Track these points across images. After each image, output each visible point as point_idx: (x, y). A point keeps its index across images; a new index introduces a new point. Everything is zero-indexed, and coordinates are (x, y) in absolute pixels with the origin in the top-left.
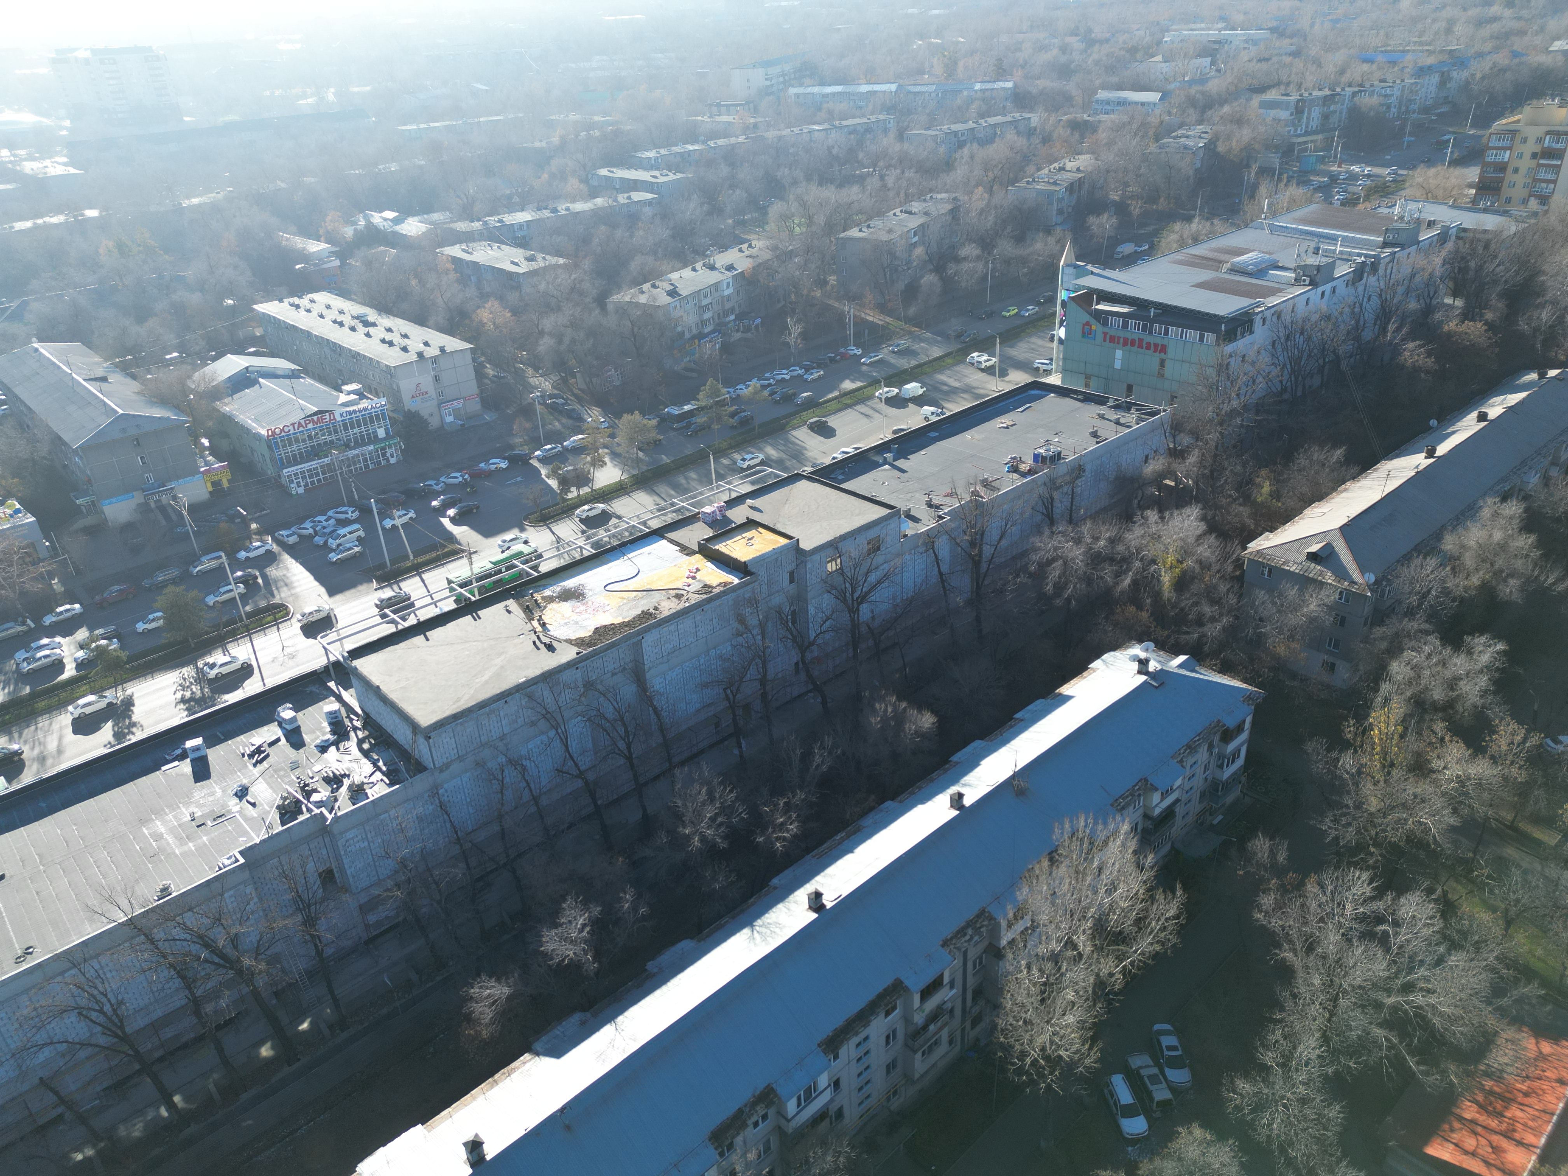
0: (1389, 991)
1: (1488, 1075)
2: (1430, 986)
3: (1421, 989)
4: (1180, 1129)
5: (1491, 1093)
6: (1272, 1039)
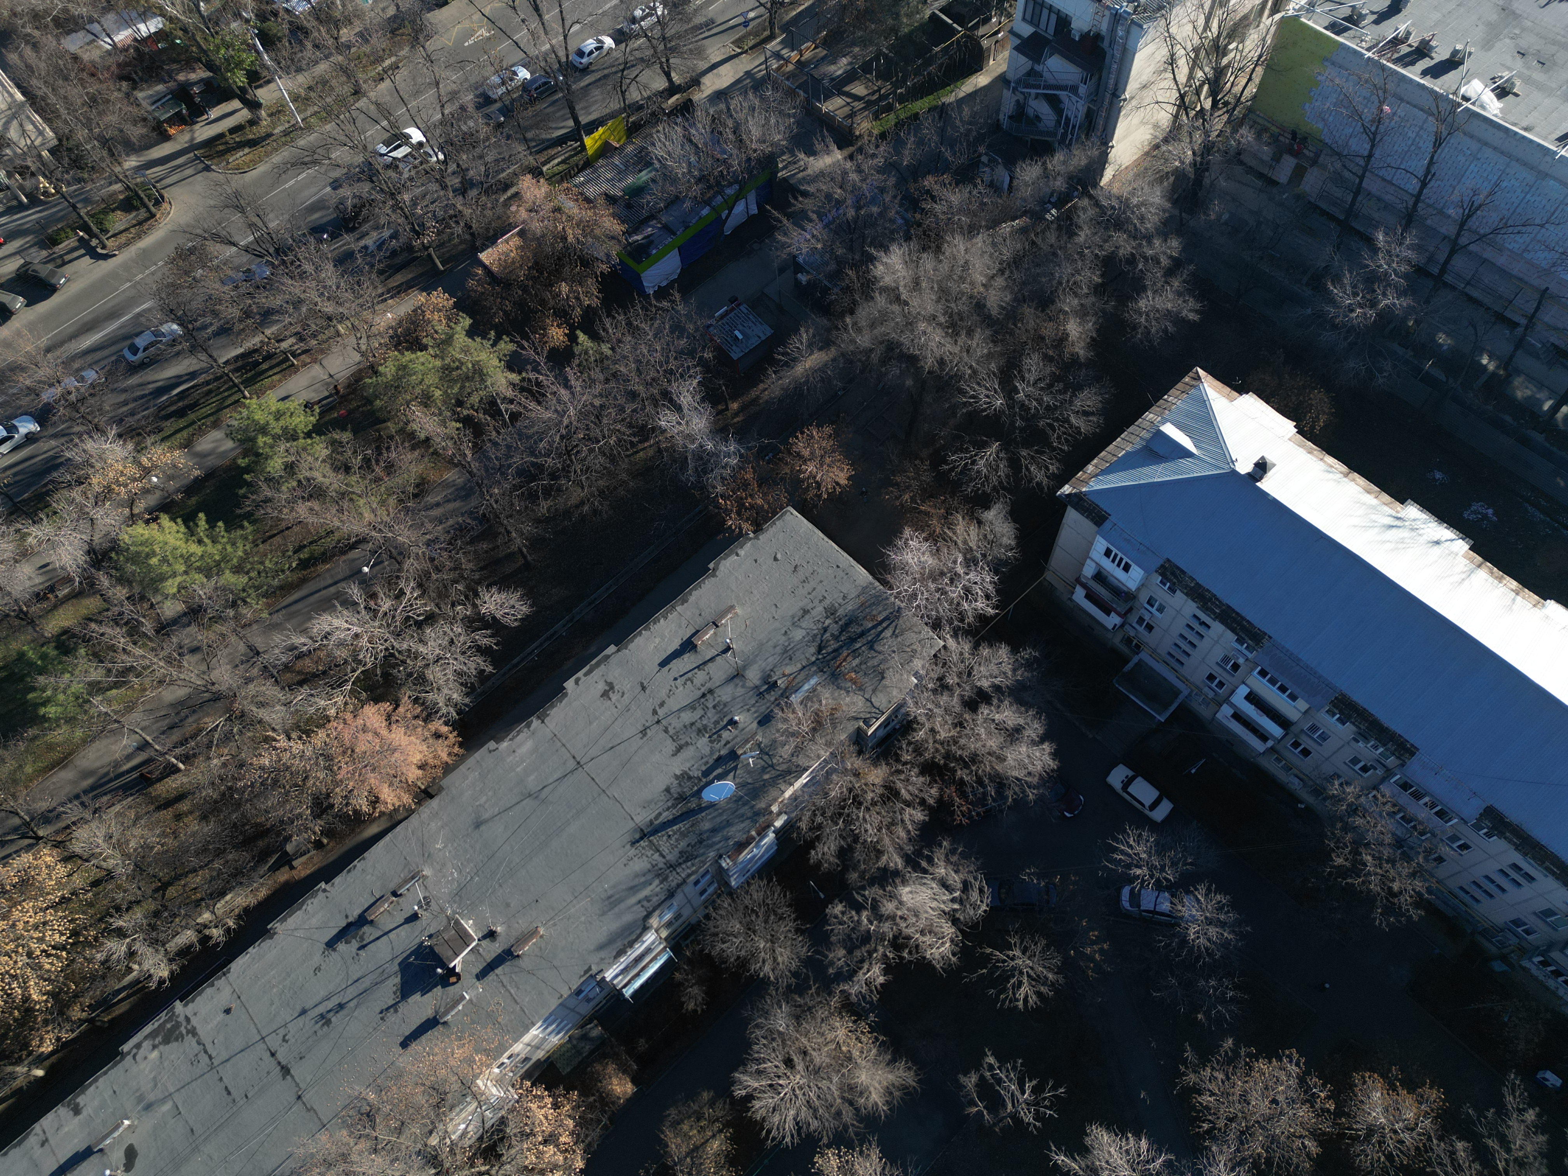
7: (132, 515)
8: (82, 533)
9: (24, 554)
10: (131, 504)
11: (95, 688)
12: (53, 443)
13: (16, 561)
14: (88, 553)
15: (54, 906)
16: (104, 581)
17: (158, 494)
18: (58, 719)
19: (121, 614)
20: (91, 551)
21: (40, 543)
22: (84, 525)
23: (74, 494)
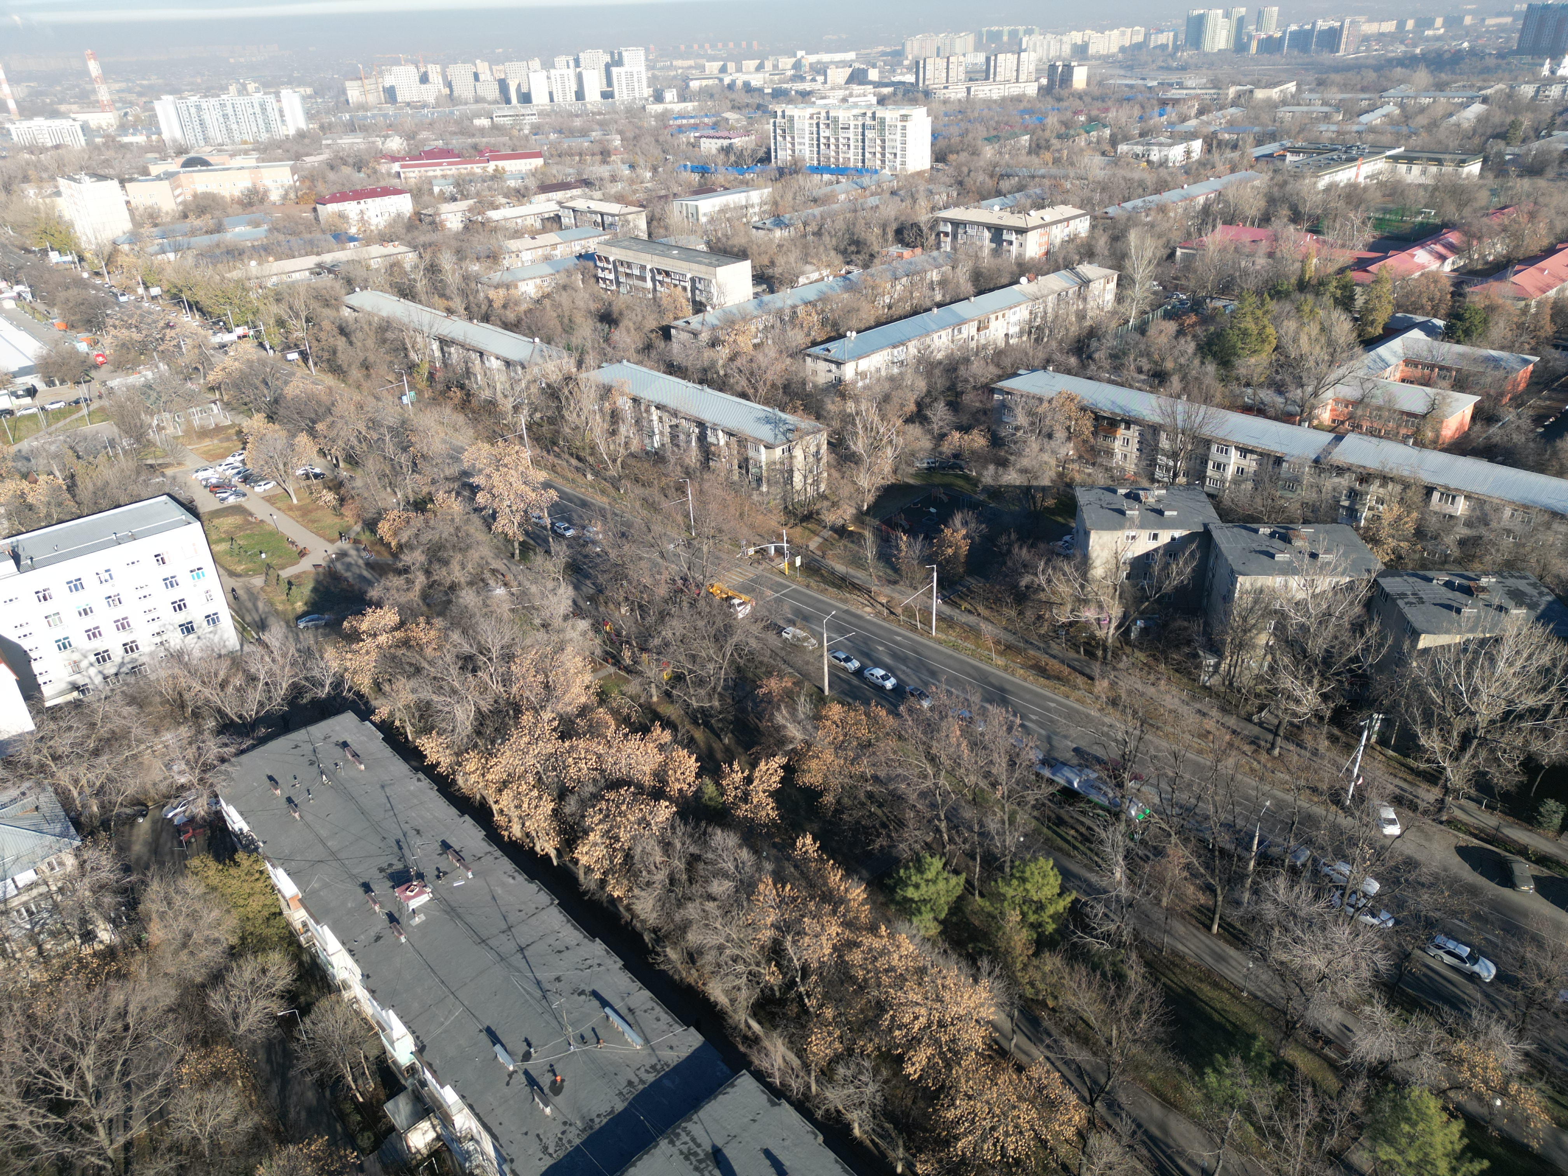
7: (1444, 1092)
8: (1399, 1050)
9: (1350, 1008)
10: (1457, 1087)
11: (1248, 1111)
12: (1479, 996)
13: (1341, 1004)
14: (1381, 1062)
15: (1037, 1137)
16: (1360, 1085)
17: (1484, 1111)
18: (1206, 1086)
19: (1333, 1112)
20: (1384, 1065)
21: (1369, 1018)
22: (1408, 1050)
23: (1435, 1032)
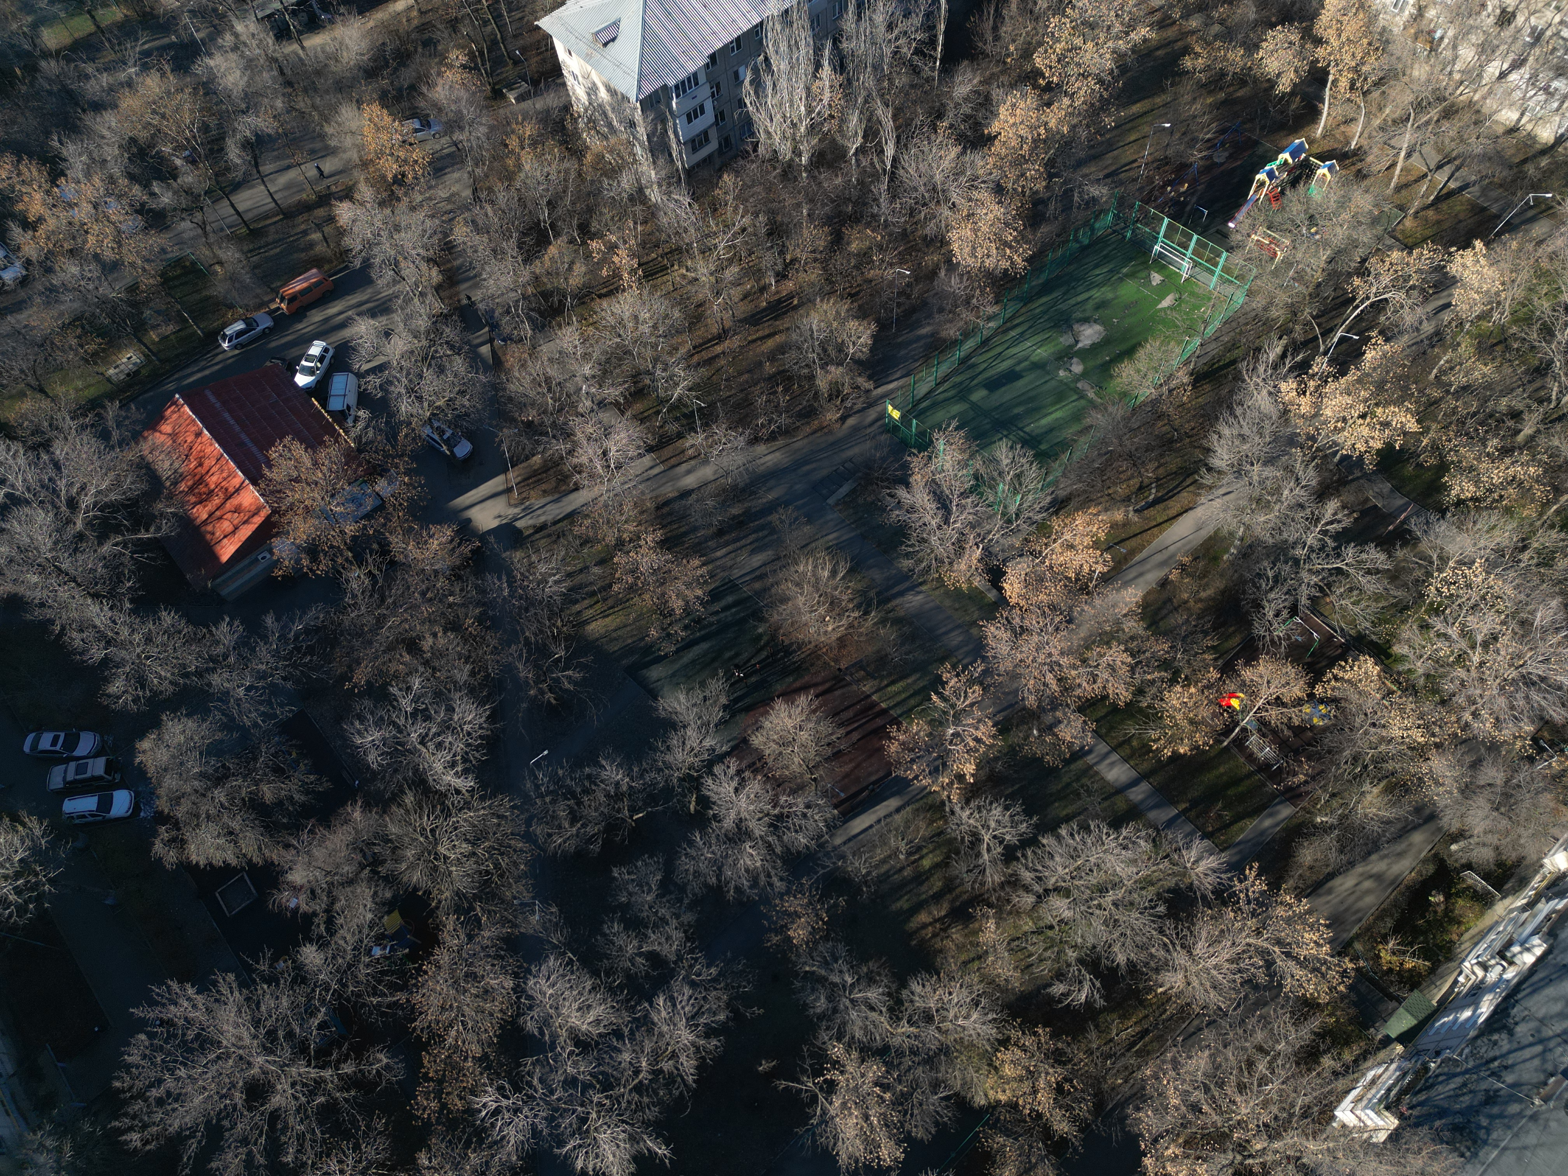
0: (69, 521)
1: (175, 483)
2: (78, 485)
3: (78, 493)
4: (138, 760)
5: (191, 489)
6: (77, 643)
